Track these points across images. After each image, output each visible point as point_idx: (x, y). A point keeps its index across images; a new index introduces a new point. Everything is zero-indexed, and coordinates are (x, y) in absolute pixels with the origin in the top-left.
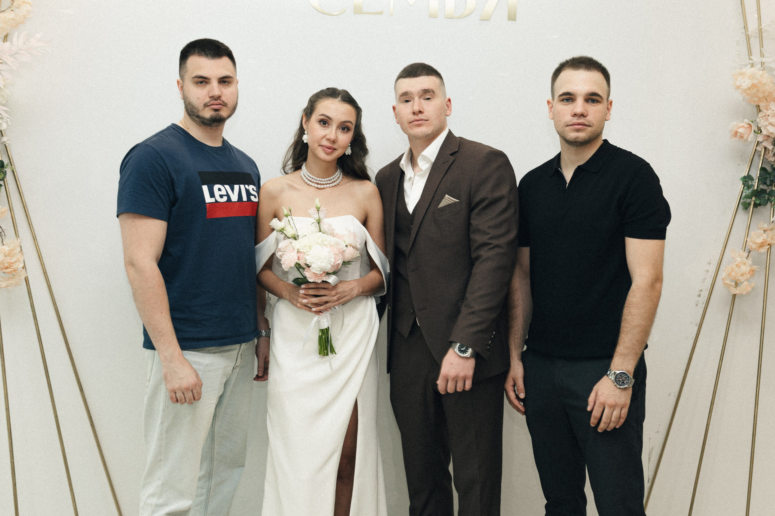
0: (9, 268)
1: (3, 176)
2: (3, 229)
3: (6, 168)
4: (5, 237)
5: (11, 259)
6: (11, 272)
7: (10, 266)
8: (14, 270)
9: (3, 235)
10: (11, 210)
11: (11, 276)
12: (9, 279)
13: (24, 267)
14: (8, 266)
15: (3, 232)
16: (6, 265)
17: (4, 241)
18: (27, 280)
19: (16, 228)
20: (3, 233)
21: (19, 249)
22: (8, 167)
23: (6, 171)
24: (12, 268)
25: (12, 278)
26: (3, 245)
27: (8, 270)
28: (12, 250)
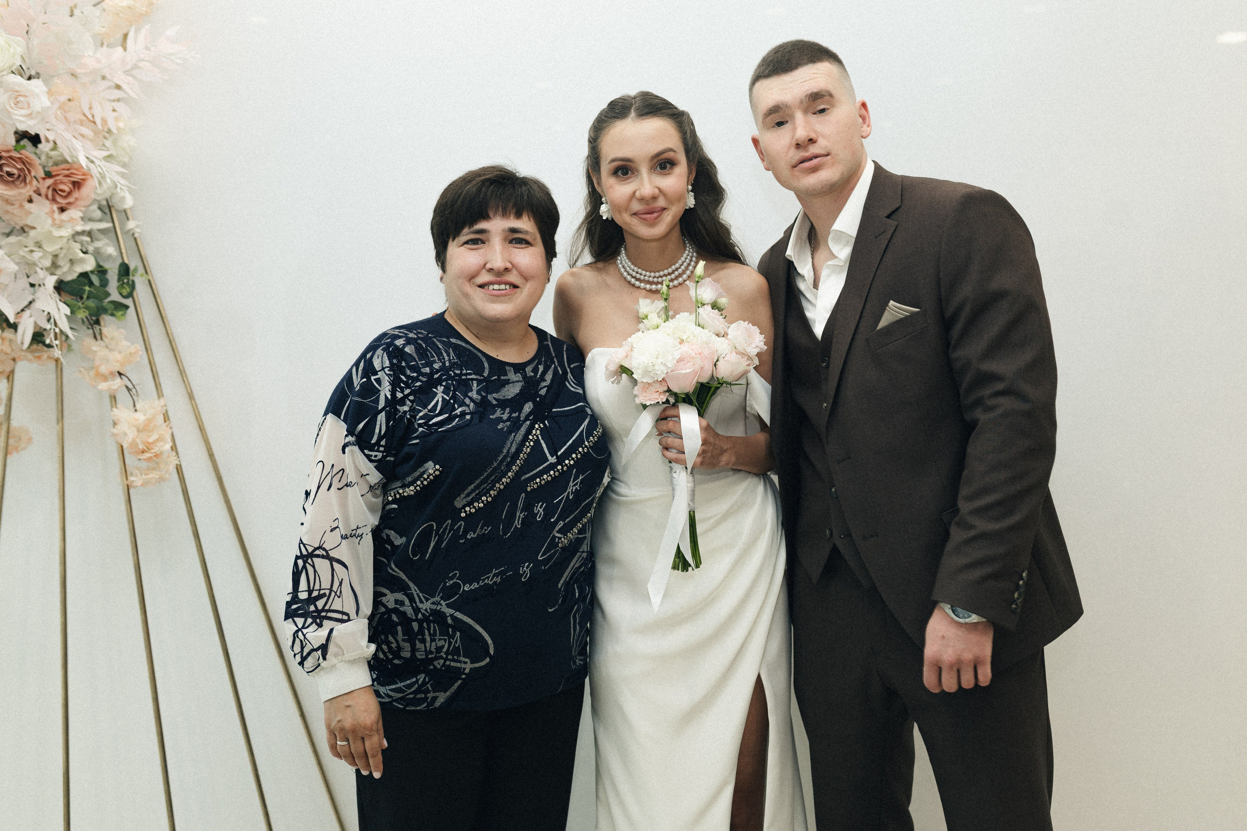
0: (147, 452)
1: (128, 290)
2: (134, 383)
3: (133, 275)
4: (137, 396)
5: (149, 437)
6: (150, 459)
7: (148, 449)
8: (155, 454)
9: (134, 395)
10: (147, 348)
11: (151, 465)
12: (149, 469)
13: (174, 448)
14: (145, 448)
15: (134, 388)
16: (141, 447)
17: (137, 404)
18: (179, 469)
19: (157, 380)
20: (134, 390)
21: (161, 418)
22: (136, 273)
23: (133, 281)
24: (153, 451)
25: (154, 469)
26: (136, 411)
27: (147, 455)
28: (149, 421)
